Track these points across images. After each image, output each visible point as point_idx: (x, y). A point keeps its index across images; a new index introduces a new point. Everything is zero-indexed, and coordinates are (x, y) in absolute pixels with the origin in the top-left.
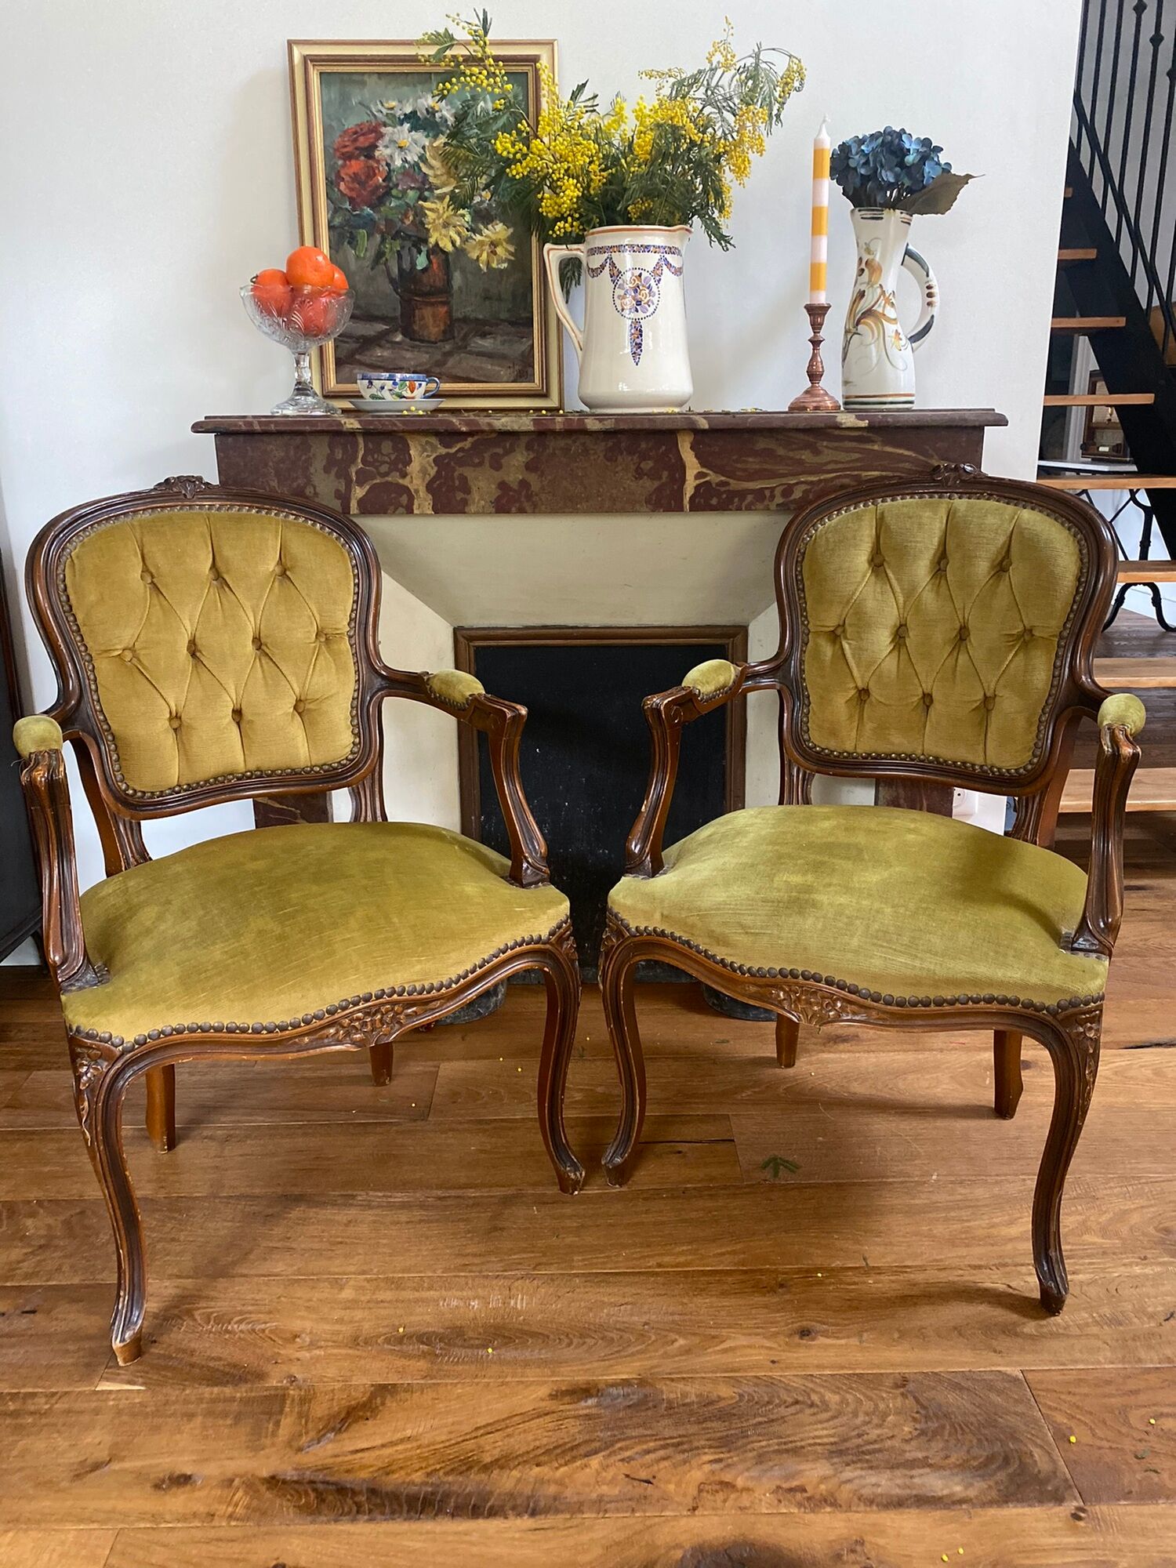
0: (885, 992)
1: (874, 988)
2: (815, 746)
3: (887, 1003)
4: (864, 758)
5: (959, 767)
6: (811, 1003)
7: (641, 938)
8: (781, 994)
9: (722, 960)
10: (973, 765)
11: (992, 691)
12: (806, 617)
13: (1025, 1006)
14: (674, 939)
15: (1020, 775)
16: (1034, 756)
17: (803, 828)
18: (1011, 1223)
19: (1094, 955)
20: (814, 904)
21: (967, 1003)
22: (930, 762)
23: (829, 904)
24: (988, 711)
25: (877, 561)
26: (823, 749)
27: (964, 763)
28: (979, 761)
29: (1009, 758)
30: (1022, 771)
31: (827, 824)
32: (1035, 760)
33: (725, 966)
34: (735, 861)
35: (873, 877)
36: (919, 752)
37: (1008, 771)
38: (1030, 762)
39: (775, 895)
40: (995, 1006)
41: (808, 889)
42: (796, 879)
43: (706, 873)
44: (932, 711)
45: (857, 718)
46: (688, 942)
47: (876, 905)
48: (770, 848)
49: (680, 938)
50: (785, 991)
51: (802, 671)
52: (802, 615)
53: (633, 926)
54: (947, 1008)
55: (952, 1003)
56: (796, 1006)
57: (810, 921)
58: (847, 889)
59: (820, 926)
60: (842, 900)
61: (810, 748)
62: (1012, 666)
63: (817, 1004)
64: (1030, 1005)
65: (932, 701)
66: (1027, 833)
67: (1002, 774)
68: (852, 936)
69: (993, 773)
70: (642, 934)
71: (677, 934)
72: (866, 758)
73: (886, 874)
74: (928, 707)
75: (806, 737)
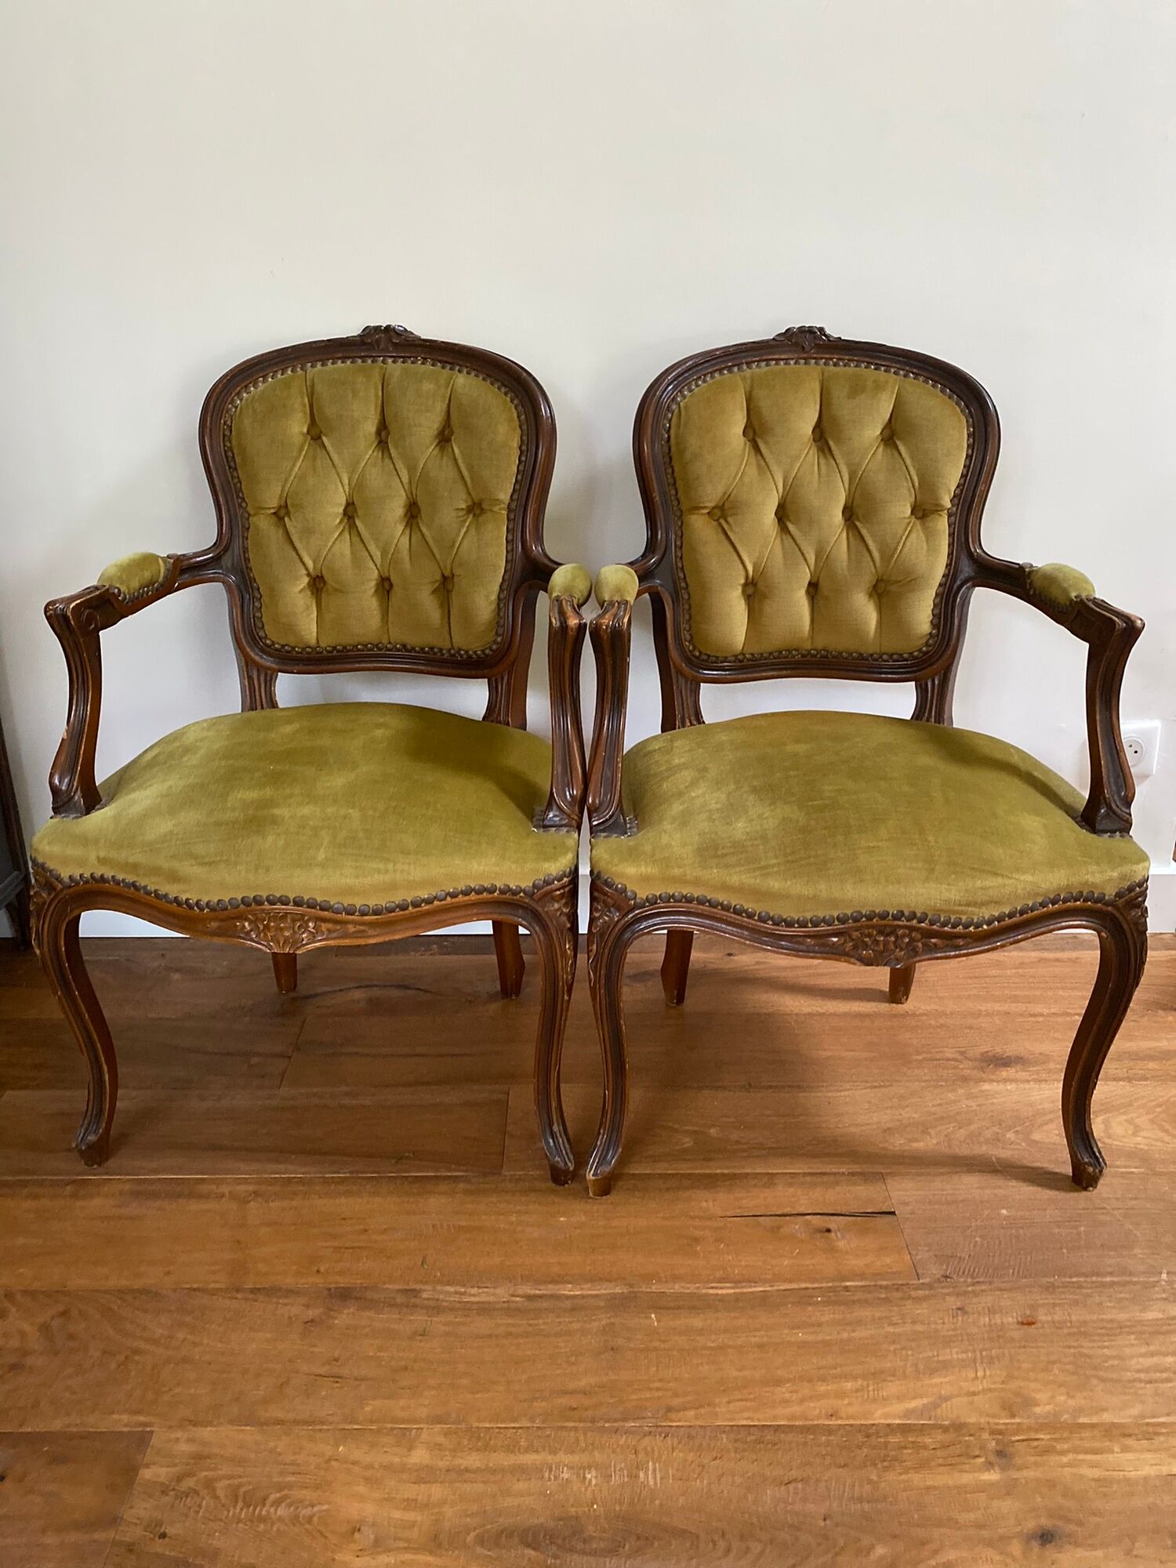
0: (358, 902)
1: (347, 901)
2: (273, 643)
3: (363, 914)
4: (329, 652)
5: (428, 653)
6: (282, 929)
7: (77, 888)
8: (246, 924)
9: (176, 898)
10: (441, 650)
11: (449, 567)
12: (243, 499)
13: (502, 892)
14: (118, 883)
15: (487, 655)
16: (497, 634)
17: (262, 735)
19: (565, 829)
20: (274, 821)
21: (445, 899)
22: (398, 650)
23: (291, 817)
24: (449, 592)
25: (314, 432)
26: (283, 646)
27: (432, 649)
28: (447, 645)
29: (471, 640)
30: (487, 651)
31: (289, 729)
32: (499, 639)
33: (179, 904)
34: (181, 783)
35: (338, 781)
36: (385, 641)
37: (475, 652)
38: (495, 642)
39: (229, 816)
40: (473, 897)
41: (268, 803)
42: (251, 795)
43: (147, 803)
44: (392, 593)
45: (315, 609)
46: (133, 884)
47: (342, 812)
48: (223, 763)
49: (123, 880)
50: (250, 922)
51: (247, 560)
52: (238, 497)
53: (65, 874)
54: (425, 907)
55: (429, 901)
56: (265, 934)
57: (270, 839)
58: (311, 798)
59: (281, 843)
60: (306, 810)
61: (268, 646)
62: (465, 542)
63: (287, 929)
64: (506, 890)
65: (391, 585)
66: (499, 714)
67: (470, 657)
68: (318, 848)
69: (461, 656)
70: (77, 884)
71: (120, 877)
72: (332, 652)
73: (352, 776)
74: (388, 592)
75: (261, 634)
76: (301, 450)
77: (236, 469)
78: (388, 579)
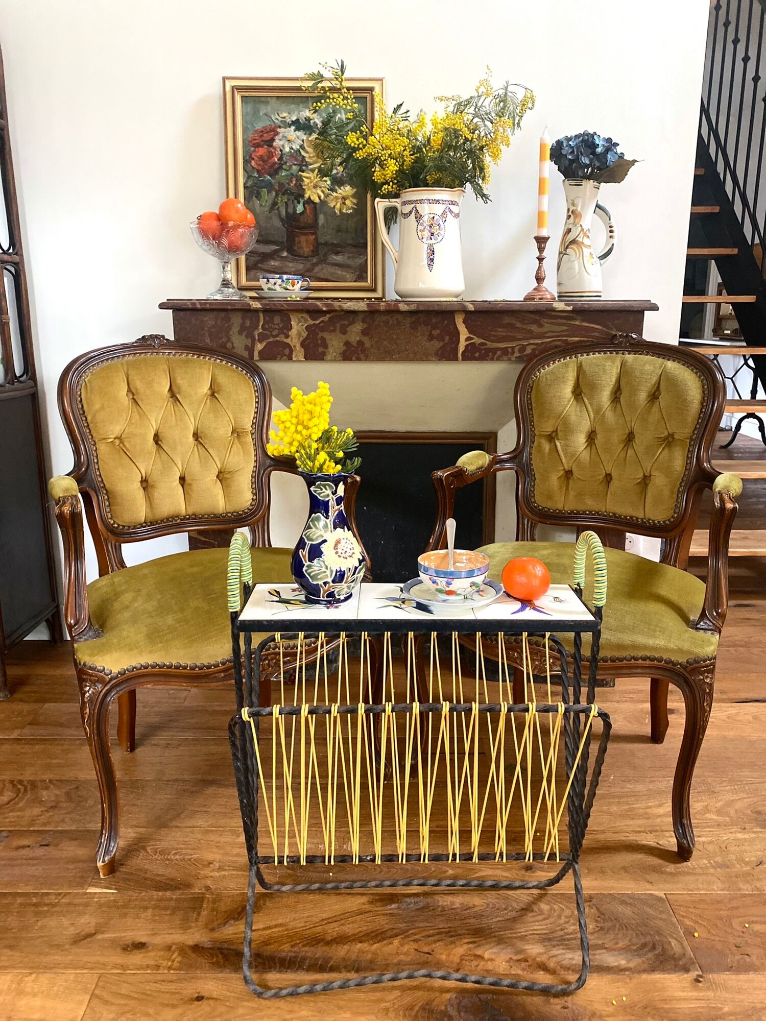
2: (539, 506)
4: (569, 514)
5: (629, 520)
8: (517, 654)
10: (637, 518)
11: (649, 470)
12: (533, 426)
13: (666, 662)
15: (666, 525)
16: (675, 513)
18: (660, 806)
19: (710, 632)
21: (630, 660)
22: (610, 516)
24: (647, 485)
25: (577, 392)
26: (544, 508)
27: (631, 517)
28: (641, 515)
29: (659, 514)
30: (667, 522)
31: (545, 552)
32: (675, 516)
36: (603, 510)
37: (659, 522)
38: (673, 517)
40: (648, 663)
44: (611, 485)
45: (564, 489)
51: (531, 459)
52: (531, 425)
55: (621, 660)
61: (535, 507)
62: (661, 456)
63: (537, 660)
64: (669, 662)
65: (611, 479)
66: (670, 561)
67: (655, 524)
69: (650, 523)
72: (571, 514)
74: (609, 482)
75: (533, 500)
76: (570, 401)
77: (531, 410)
78: (610, 475)
